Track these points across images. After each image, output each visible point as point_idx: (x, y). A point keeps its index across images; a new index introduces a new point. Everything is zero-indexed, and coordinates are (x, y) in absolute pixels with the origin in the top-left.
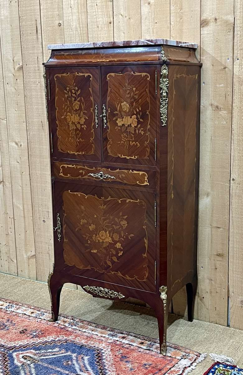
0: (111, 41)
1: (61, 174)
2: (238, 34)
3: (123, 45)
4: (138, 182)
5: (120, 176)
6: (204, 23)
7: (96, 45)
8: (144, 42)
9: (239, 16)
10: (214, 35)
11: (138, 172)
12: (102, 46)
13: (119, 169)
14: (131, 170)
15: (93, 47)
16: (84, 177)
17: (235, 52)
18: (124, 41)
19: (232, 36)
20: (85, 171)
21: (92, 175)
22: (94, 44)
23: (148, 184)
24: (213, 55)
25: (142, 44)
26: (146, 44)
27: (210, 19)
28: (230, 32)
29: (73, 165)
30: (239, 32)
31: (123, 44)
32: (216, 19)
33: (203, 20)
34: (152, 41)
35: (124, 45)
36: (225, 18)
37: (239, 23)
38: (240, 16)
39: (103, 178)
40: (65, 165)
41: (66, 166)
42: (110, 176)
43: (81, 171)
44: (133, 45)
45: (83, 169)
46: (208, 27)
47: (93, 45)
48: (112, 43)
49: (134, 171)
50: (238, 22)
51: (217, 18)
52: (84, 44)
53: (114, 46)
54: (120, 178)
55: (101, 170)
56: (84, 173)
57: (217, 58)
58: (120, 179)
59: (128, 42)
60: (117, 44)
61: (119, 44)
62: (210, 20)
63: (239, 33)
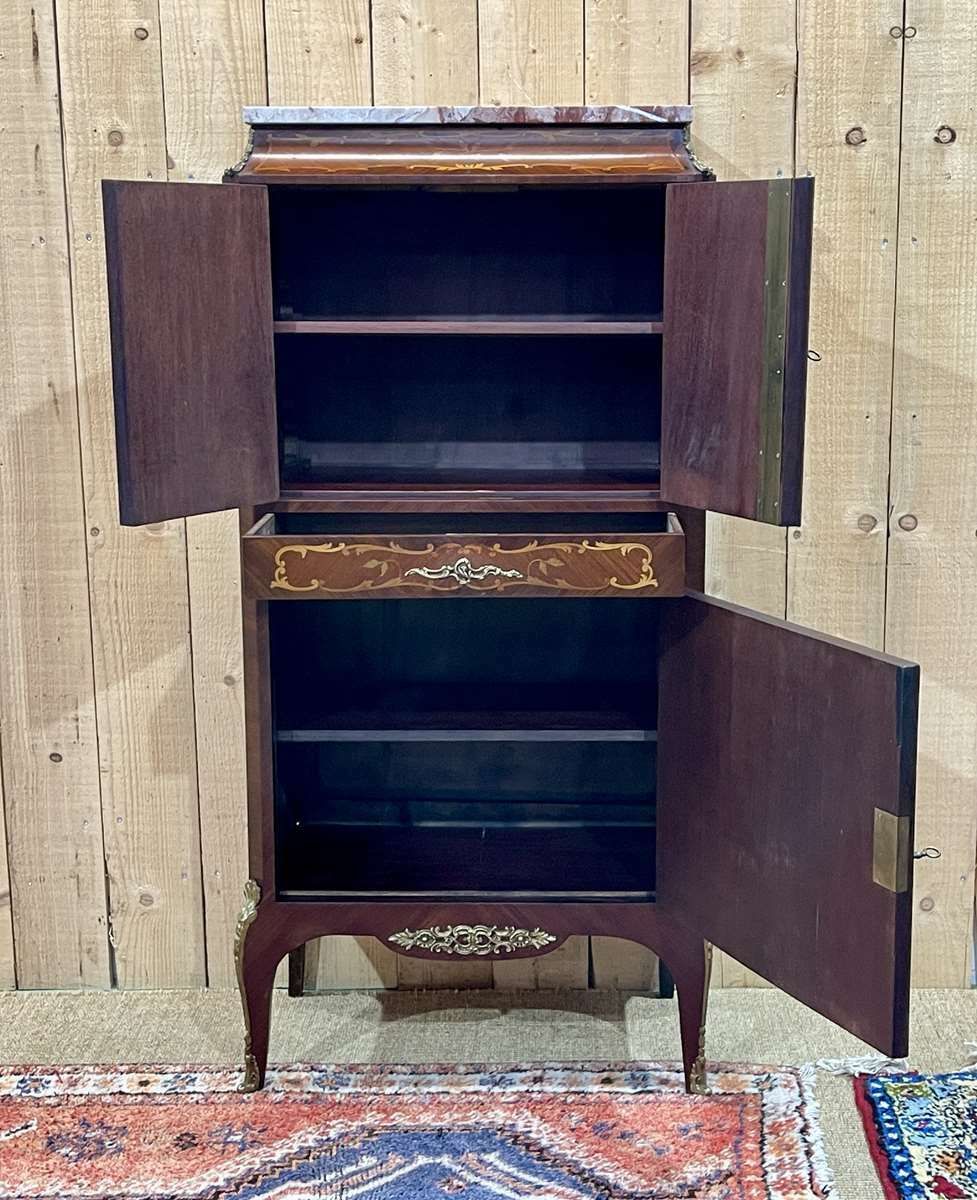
0: (508, 106)
1: (283, 584)
2: (807, 101)
3: (552, 121)
4: (615, 579)
5: (542, 566)
6: (698, 63)
7: (450, 116)
8: (631, 114)
9: (811, 47)
10: (733, 100)
11: (617, 546)
12: (472, 121)
13: (536, 542)
14: (585, 543)
15: (439, 121)
16: (386, 585)
17: (801, 152)
18: (558, 108)
19: (791, 106)
20: (389, 563)
21: (421, 573)
22: (440, 110)
23: (655, 583)
24: (732, 161)
25: (623, 118)
26: (637, 120)
27: (720, 49)
28: (783, 93)
29: (335, 545)
30: (813, 95)
31: (556, 117)
32: (740, 53)
33: (697, 53)
34: (658, 112)
35: (560, 121)
36: (767, 49)
37: (812, 68)
38: (815, 49)
39: (472, 579)
40: (295, 548)
41: (303, 550)
42: (499, 570)
43: (372, 564)
44: (592, 120)
45: (380, 556)
46: (716, 75)
47: (438, 116)
48: (513, 113)
49: (597, 544)
50: (808, 66)
51: (743, 49)
52: (399, 111)
53: (521, 121)
54: (541, 572)
55: (460, 552)
56: (385, 568)
57: (743, 170)
58: (542, 577)
59: (573, 112)
60: (530, 118)
61: (539, 117)
62: (722, 52)
63: (812, 97)
